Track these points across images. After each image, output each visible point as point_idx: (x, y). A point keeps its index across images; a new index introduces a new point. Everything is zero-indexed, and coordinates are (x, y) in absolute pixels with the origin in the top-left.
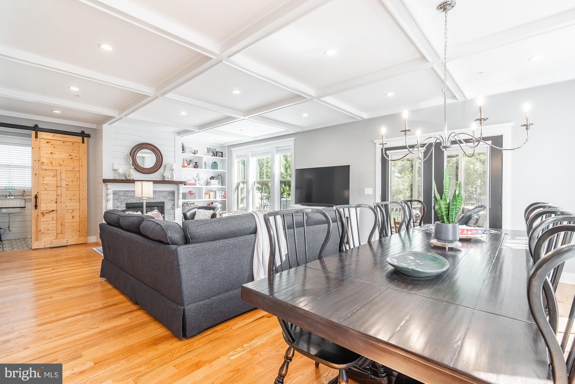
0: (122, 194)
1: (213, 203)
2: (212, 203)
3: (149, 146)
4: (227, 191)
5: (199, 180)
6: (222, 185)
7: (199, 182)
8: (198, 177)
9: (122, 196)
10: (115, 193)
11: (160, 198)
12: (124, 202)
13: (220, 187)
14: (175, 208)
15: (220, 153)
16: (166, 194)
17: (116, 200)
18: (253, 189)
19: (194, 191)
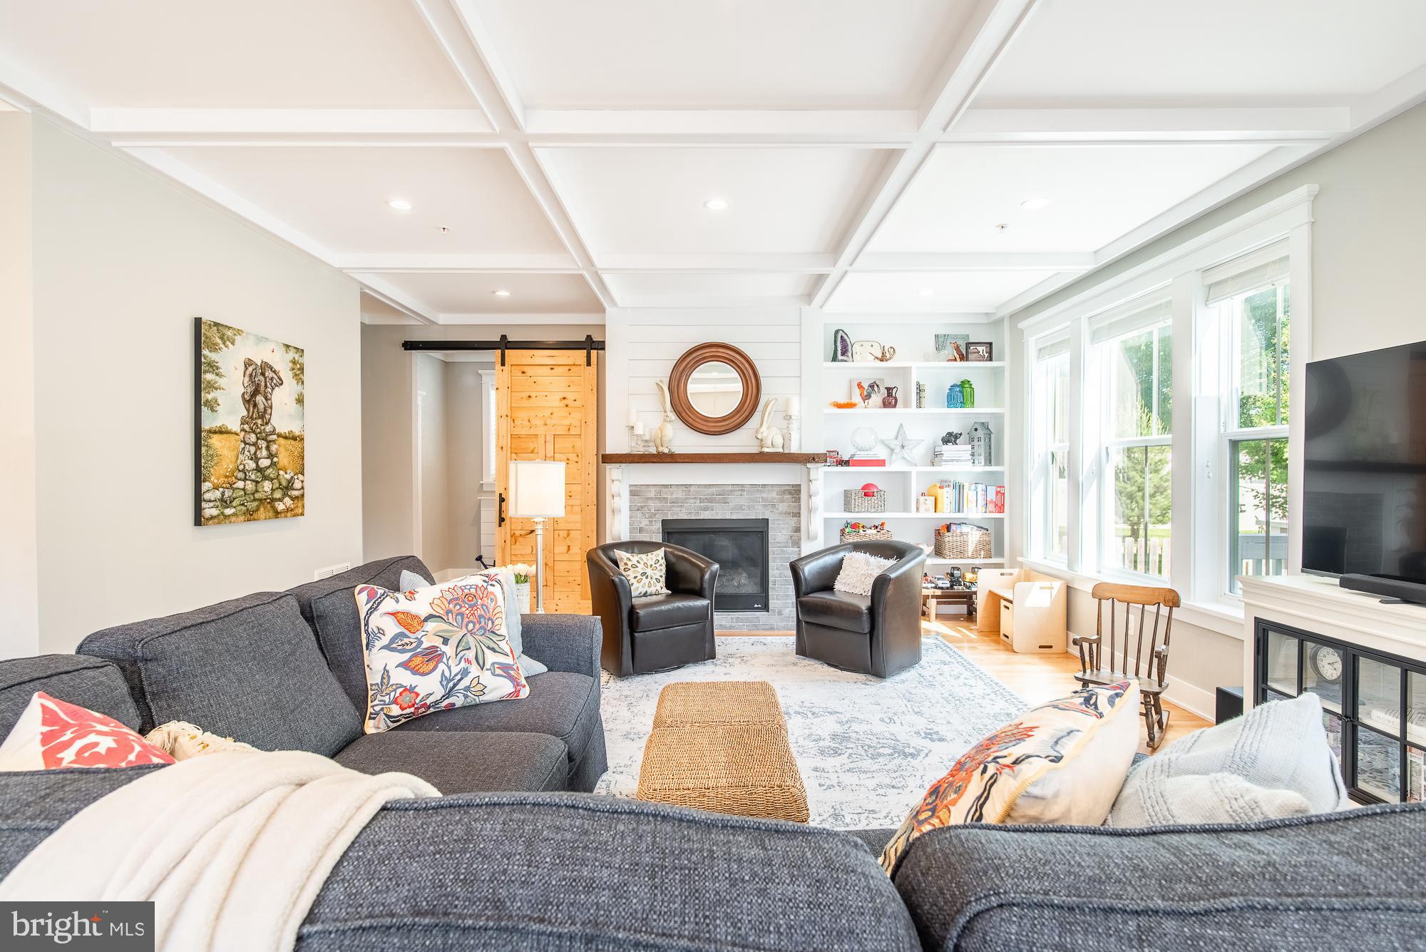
0: (652, 494)
1: (953, 527)
2: (948, 528)
3: (720, 350)
4: (1006, 485)
5: (903, 447)
6: (989, 461)
7: (905, 453)
8: (900, 438)
9: (651, 498)
10: (635, 492)
11: (756, 507)
12: (657, 516)
13: (981, 468)
14: (800, 539)
15: (980, 349)
16: (774, 495)
17: (638, 510)
18: (1100, 475)
19: (880, 484)
